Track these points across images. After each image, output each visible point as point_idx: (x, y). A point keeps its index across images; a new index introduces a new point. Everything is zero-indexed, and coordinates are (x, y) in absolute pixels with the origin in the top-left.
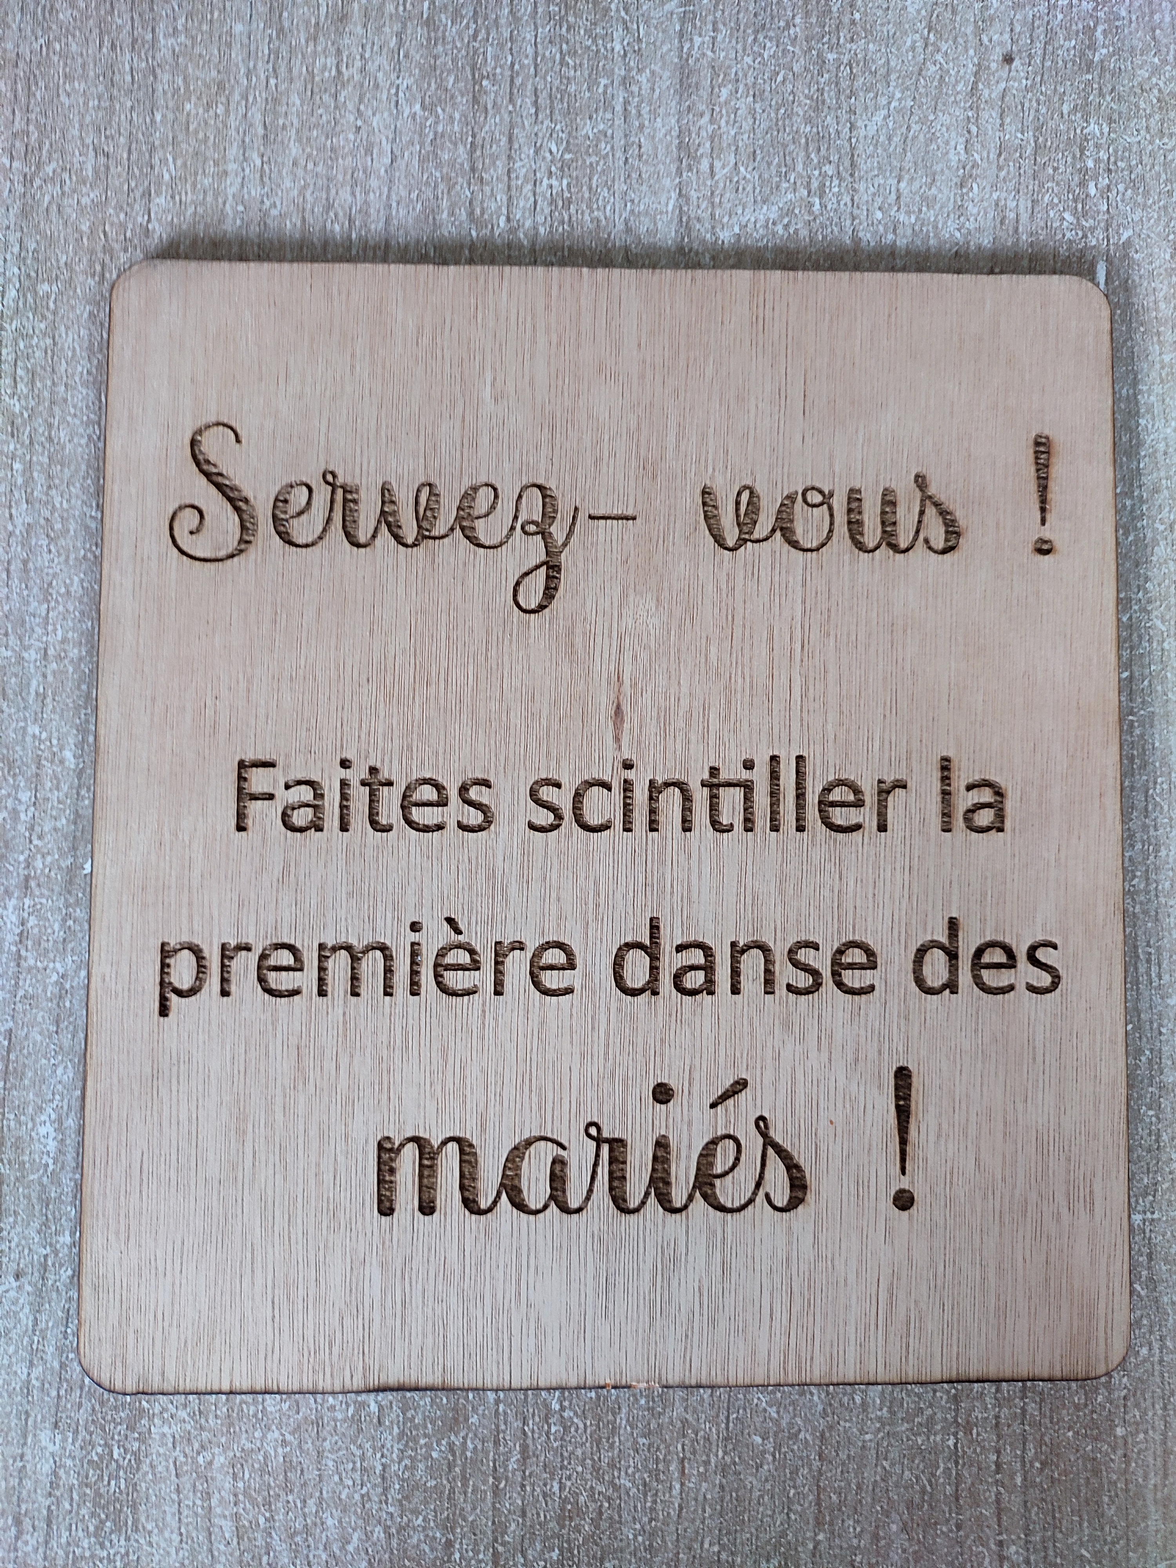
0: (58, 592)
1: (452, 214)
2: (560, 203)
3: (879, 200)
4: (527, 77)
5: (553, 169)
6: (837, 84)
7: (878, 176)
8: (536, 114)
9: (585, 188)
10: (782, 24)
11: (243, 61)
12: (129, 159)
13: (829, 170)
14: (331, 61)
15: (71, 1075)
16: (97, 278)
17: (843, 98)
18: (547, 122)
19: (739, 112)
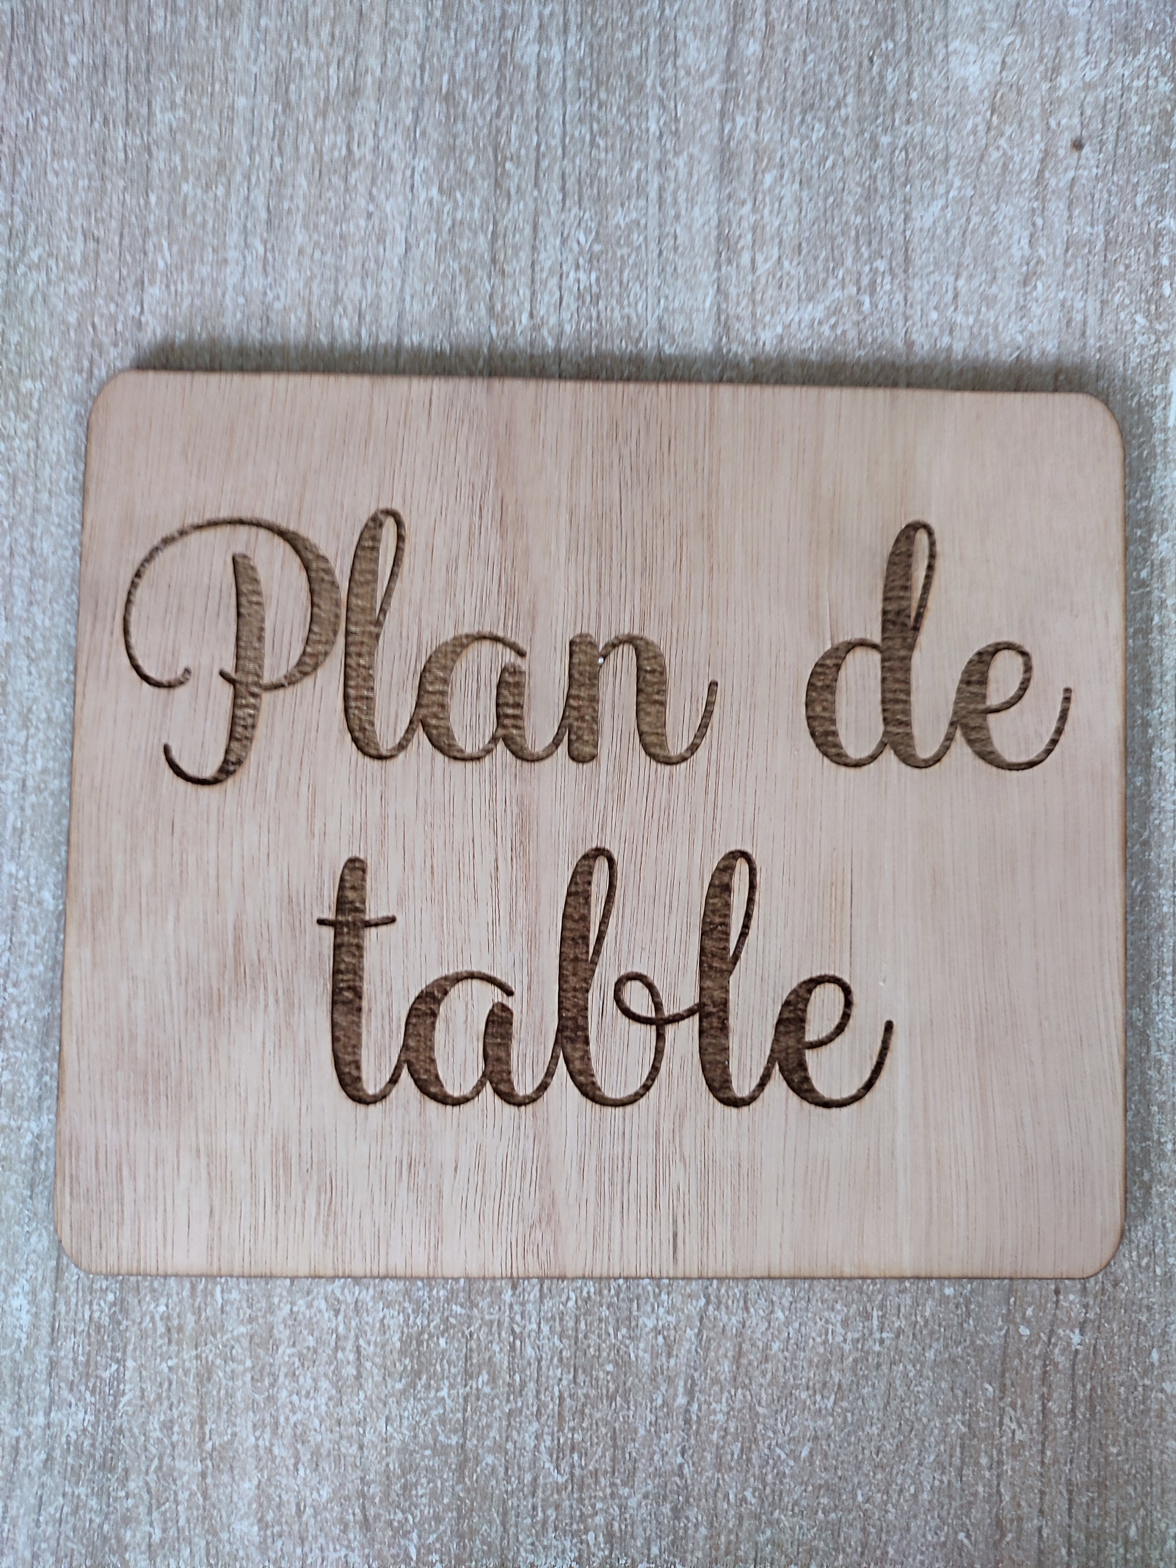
0: (38, 718)
1: (470, 308)
2: (588, 299)
3: (934, 300)
4: (554, 160)
5: (581, 261)
6: (891, 171)
7: (933, 272)
8: (564, 200)
9: (615, 282)
10: (832, 103)
11: (246, 138)
12: (120, 244)
13: (881, 265)
14: (341, 139)
15: (46, 1244)
16: (84, 375)
17: (897, 185)
18: (575, 210)
19: (784, 202)
